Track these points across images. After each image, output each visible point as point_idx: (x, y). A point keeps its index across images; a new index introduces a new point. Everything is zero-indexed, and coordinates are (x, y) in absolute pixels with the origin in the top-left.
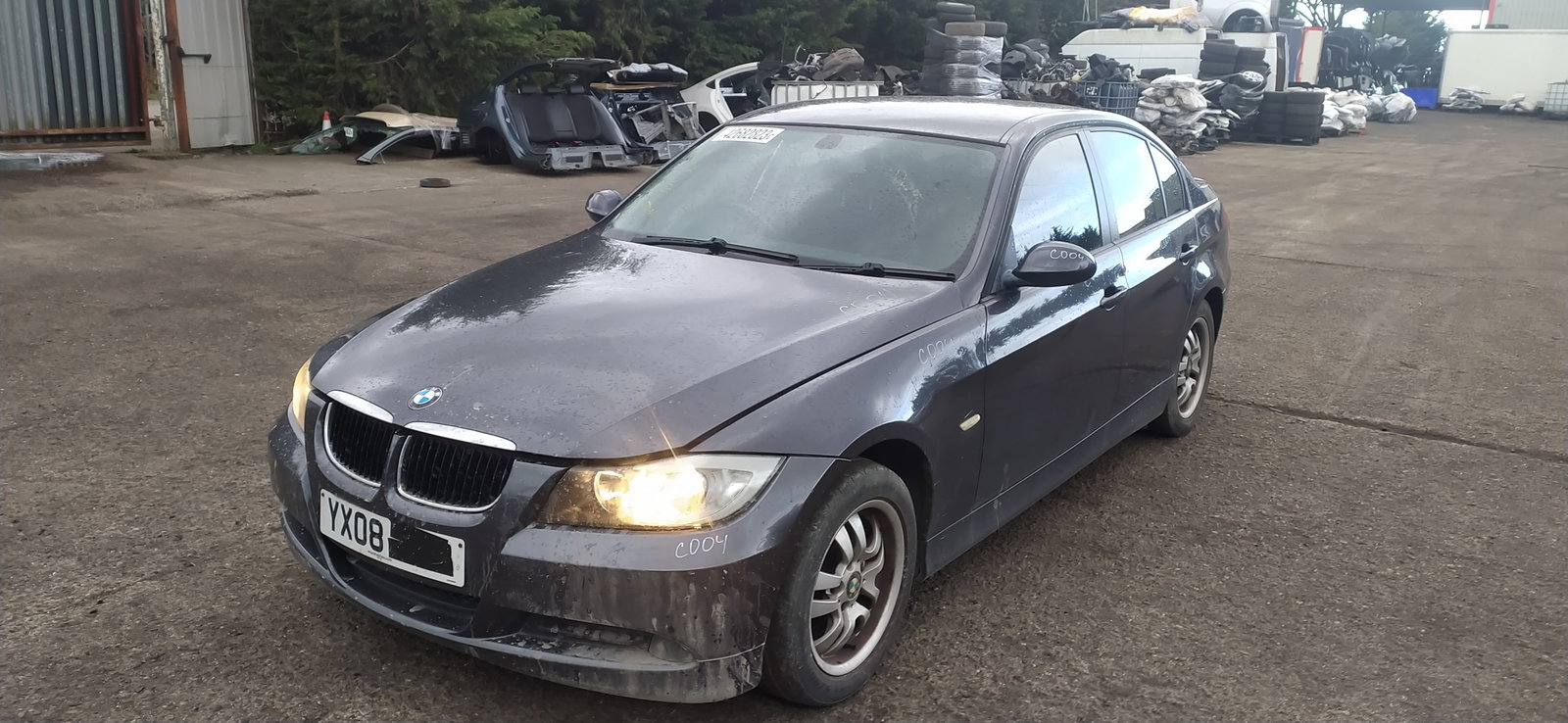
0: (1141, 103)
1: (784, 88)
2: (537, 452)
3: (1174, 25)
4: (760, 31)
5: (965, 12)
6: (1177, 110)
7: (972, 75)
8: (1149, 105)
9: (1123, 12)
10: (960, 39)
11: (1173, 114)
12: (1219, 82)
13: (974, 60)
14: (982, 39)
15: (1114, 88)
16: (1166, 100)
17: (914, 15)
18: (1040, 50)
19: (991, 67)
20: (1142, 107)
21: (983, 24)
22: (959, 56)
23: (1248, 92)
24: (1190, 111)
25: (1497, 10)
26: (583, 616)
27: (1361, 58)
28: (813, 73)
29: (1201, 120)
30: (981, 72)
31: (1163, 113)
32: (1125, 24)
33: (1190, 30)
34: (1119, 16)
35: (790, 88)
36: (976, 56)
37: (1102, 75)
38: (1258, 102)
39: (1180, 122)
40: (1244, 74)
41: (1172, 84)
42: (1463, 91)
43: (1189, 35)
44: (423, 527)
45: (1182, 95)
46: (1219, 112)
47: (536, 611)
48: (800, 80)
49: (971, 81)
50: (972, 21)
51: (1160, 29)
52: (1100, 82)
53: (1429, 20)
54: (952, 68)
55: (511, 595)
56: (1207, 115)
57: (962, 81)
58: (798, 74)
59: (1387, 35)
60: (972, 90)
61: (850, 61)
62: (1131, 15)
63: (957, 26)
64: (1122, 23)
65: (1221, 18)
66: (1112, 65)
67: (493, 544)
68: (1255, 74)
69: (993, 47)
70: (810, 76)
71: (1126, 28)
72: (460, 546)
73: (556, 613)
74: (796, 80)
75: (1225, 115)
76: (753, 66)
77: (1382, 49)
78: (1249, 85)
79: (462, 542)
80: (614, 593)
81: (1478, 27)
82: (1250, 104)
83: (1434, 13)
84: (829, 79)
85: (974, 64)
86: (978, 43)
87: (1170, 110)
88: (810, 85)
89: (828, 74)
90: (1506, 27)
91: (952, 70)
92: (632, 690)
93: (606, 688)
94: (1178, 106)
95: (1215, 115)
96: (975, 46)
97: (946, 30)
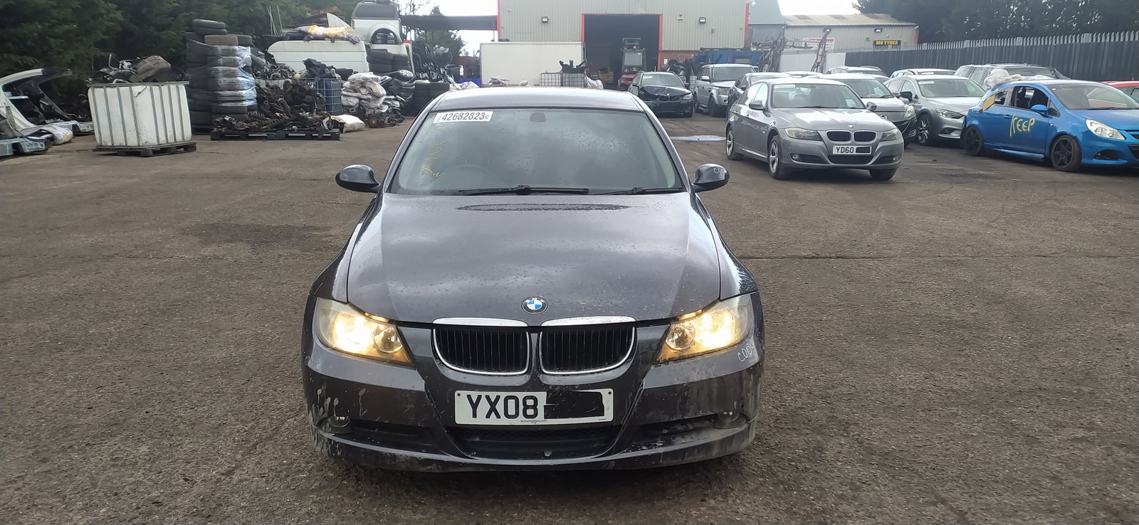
0: (344, 92)
1: (102, 90)
2: (650, 319)
3: (342, 39)
4: (29, 43)
5: (220, 28)
6: (370, 97)
7: (234, 75)
8: (349, 94)
9: (303, 28)
10: (220, 48)
11: (368, 100)
12: (388, 78)
13: (235, 64)
14: (236, 47)
15: (328, 82)
16: (361, 90)
17: (152, 29)
18: (260, 56)
19: (246, 69)
20: (345, 95)
21: (235, 36)
22: (221, 61)
23: (406, 83)
24: (378, 97)
25: (502, 31)
26: (696, 414)
27: (427, 61)
28: (130, 76)
29: (384, 103)
30: (240, 73)
31: (360, 99)
32: (306, 38)
33: (354, 42)
34: (300, 31)
35: (109, 90)
36: (235, 61)
37: (317, 74)
38: (412, 90)
39: (373, 105)
40: (400, 72)
41: (363, 79)
42: (495, 79)
43: (353, 45)
44: (577, 389)
45: (371, 86)
46: (393, 97)
47: (666, 420)
48: (117, 82)
49: (234, 79)
50: (224, 34)
51: (333, 41)
52: (318, 79)
53: (452, 36)
54: (217, 70)
55: (649, 415)
56: (386, 99)
57: (228, 80)
58: (114, 77)
59: (437, 46)
60: (237, 87)
61: (160, 66)
62: (309, 31)
63: (216, 37)
64: (303, 36)
65: (369, 33)
66: (322, 67)
67: (633, 385)
68: (407, 71)
69: (245, 54)
70: (127, 79)
71: (308, 41)
72: (610, 393)
73: (679, 417)
74: (114, 82)
75: (396, 99)
76: (38, 72)
77: (437, 55)
78: (405, 79)
79: (611, 390)
80: (715, 392)
81: (494, 41)
82: (409, 91)
83: (455, 32)
84: (145, 81)
85: (235, 67)
86: (234, 51)
87: (365, 97)
88: (130, 86)
89: (143, 76)
90: (508, 40)
91: (217, 71)
92: (715, 453)
93: (700, 457)
94: (370, 94)
95: (390, 100)
96: (233, 53)
97: (206, 40)
